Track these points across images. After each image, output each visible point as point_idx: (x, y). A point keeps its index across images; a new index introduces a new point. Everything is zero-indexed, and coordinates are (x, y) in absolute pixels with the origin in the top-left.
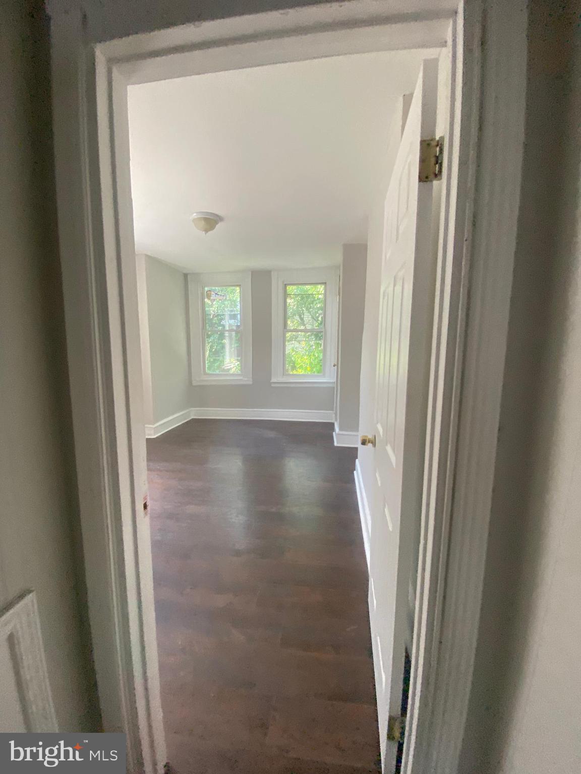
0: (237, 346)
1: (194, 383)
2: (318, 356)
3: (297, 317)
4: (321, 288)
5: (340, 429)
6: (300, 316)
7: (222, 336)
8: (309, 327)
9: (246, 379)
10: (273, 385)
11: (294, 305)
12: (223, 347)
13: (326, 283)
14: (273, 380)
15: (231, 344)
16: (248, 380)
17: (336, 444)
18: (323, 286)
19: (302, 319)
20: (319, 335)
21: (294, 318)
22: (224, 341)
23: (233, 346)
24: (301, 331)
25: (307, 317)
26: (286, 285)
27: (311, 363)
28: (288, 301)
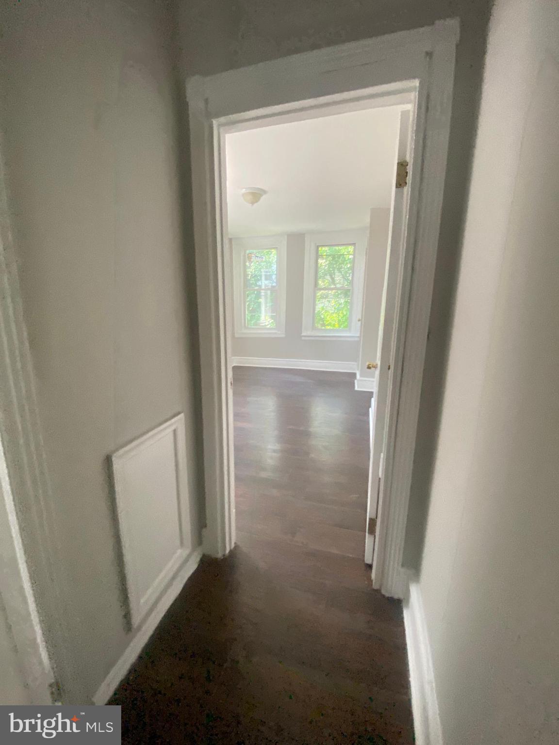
0: (272, 305)
1: (237, 335)
2: (347, 314)
3: (328, 277)
4: (351, 249)
5: (361, 376)
6: (331, 276)
7: (258, 296)
8: (338, 286)
9: (279, 332)
10: (303, 338)
11: (325, 266)
12: (259, 305)
13: (355, 244)
14: (303, 334)
15: (266, 303)
16: (281, 334)
17: (356, 388)
18: (353, 247)
19: (333, 279)
20: (347, 293)
21: (325, 278)
22: (260, 300)
23: (268, 305)
24: (332, 289)
25: (338, 277)
26: (318, 247)
27: (339, 321)
28: (320, 261)
